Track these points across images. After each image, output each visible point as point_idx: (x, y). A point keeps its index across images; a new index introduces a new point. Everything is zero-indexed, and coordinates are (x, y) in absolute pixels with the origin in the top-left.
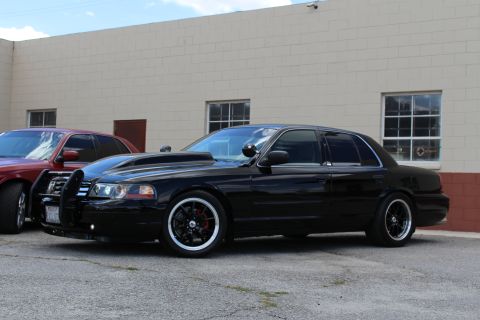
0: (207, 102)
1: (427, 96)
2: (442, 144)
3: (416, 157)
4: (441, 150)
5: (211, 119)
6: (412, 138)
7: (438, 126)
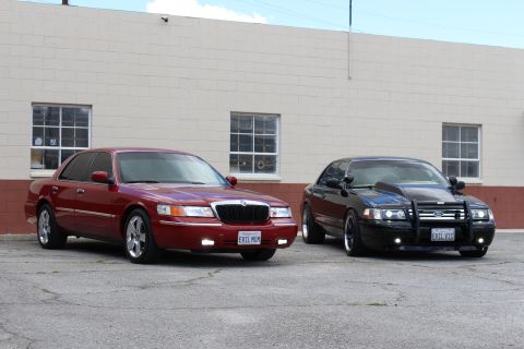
0: (33, 103)
1: (265, 118)
2: (277, 159)
3: (257, 170)
4: (277, 164)
5: (35, 123)
6: (254, 153)
7: (275, 144)
